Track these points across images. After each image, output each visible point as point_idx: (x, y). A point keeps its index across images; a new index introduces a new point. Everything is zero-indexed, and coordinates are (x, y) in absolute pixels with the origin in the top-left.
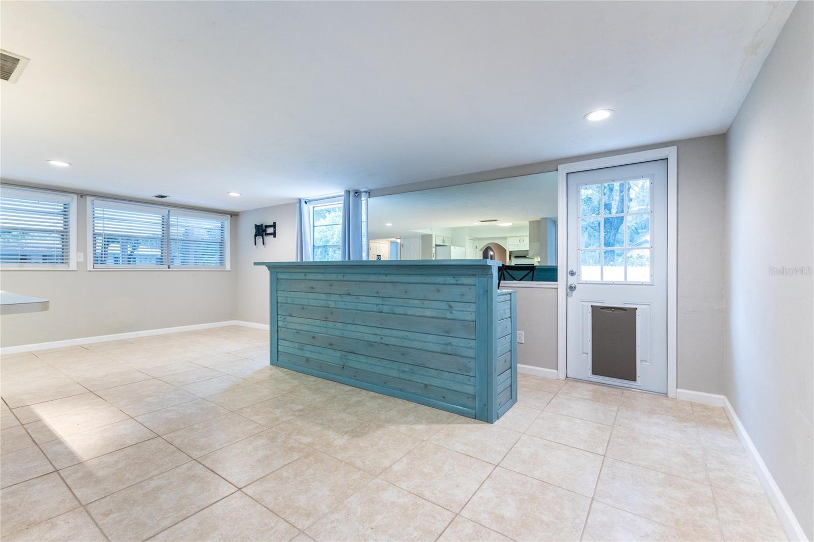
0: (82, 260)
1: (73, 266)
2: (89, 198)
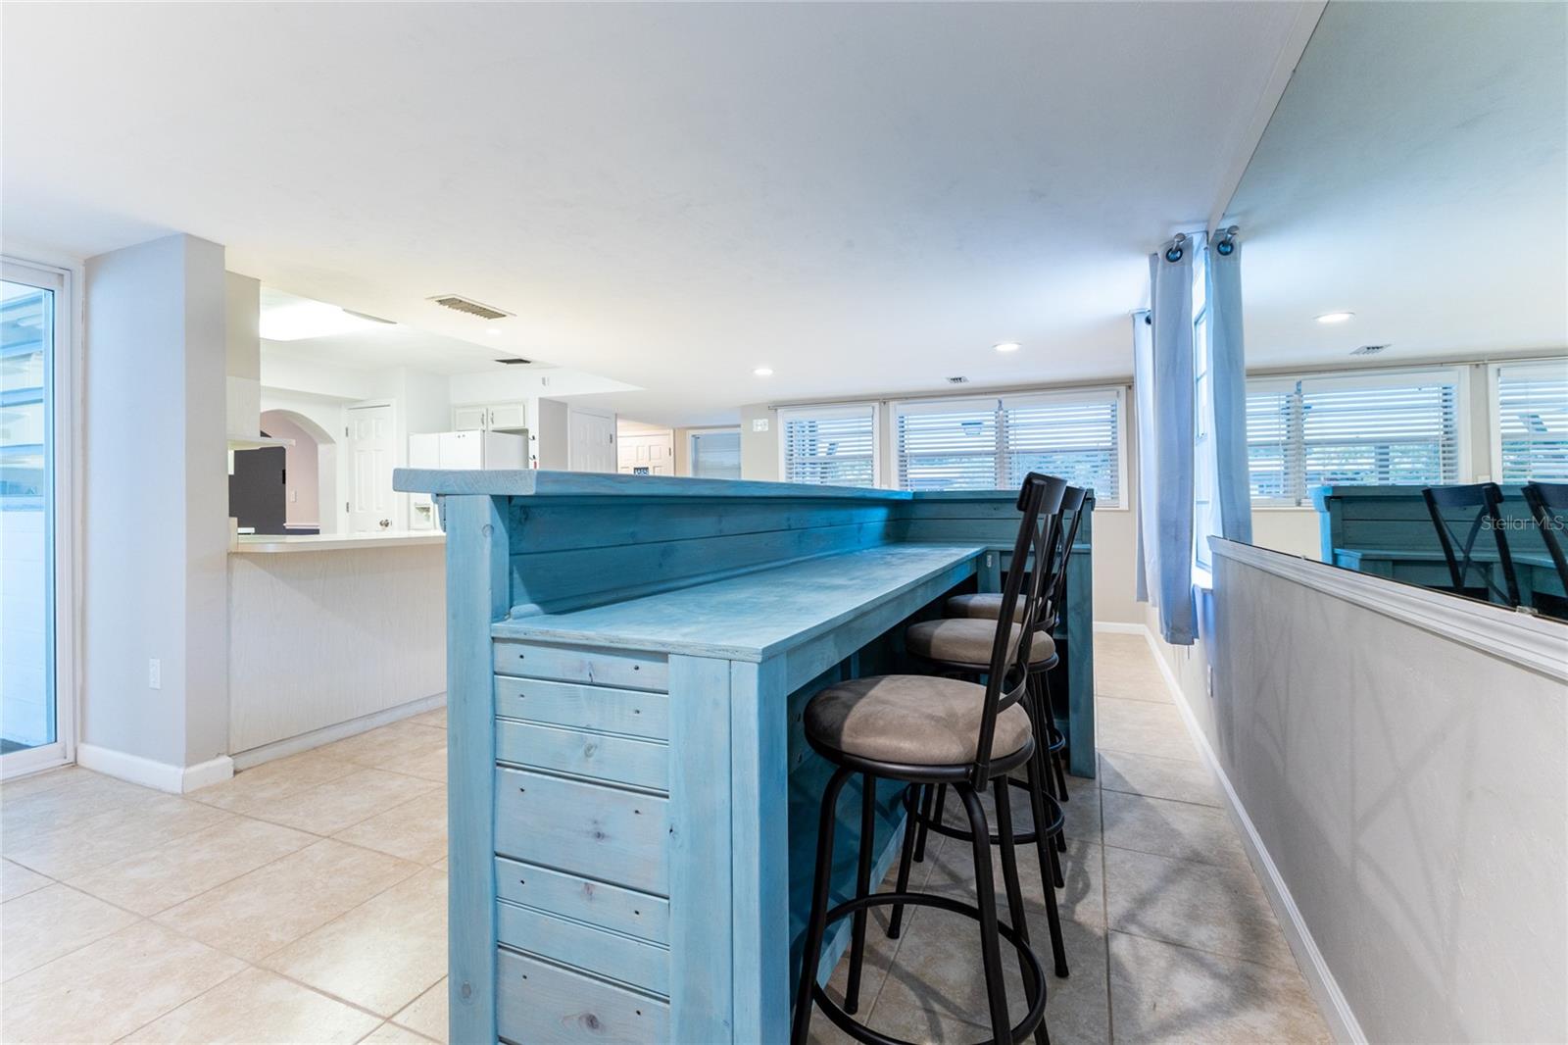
2: (892, 404)
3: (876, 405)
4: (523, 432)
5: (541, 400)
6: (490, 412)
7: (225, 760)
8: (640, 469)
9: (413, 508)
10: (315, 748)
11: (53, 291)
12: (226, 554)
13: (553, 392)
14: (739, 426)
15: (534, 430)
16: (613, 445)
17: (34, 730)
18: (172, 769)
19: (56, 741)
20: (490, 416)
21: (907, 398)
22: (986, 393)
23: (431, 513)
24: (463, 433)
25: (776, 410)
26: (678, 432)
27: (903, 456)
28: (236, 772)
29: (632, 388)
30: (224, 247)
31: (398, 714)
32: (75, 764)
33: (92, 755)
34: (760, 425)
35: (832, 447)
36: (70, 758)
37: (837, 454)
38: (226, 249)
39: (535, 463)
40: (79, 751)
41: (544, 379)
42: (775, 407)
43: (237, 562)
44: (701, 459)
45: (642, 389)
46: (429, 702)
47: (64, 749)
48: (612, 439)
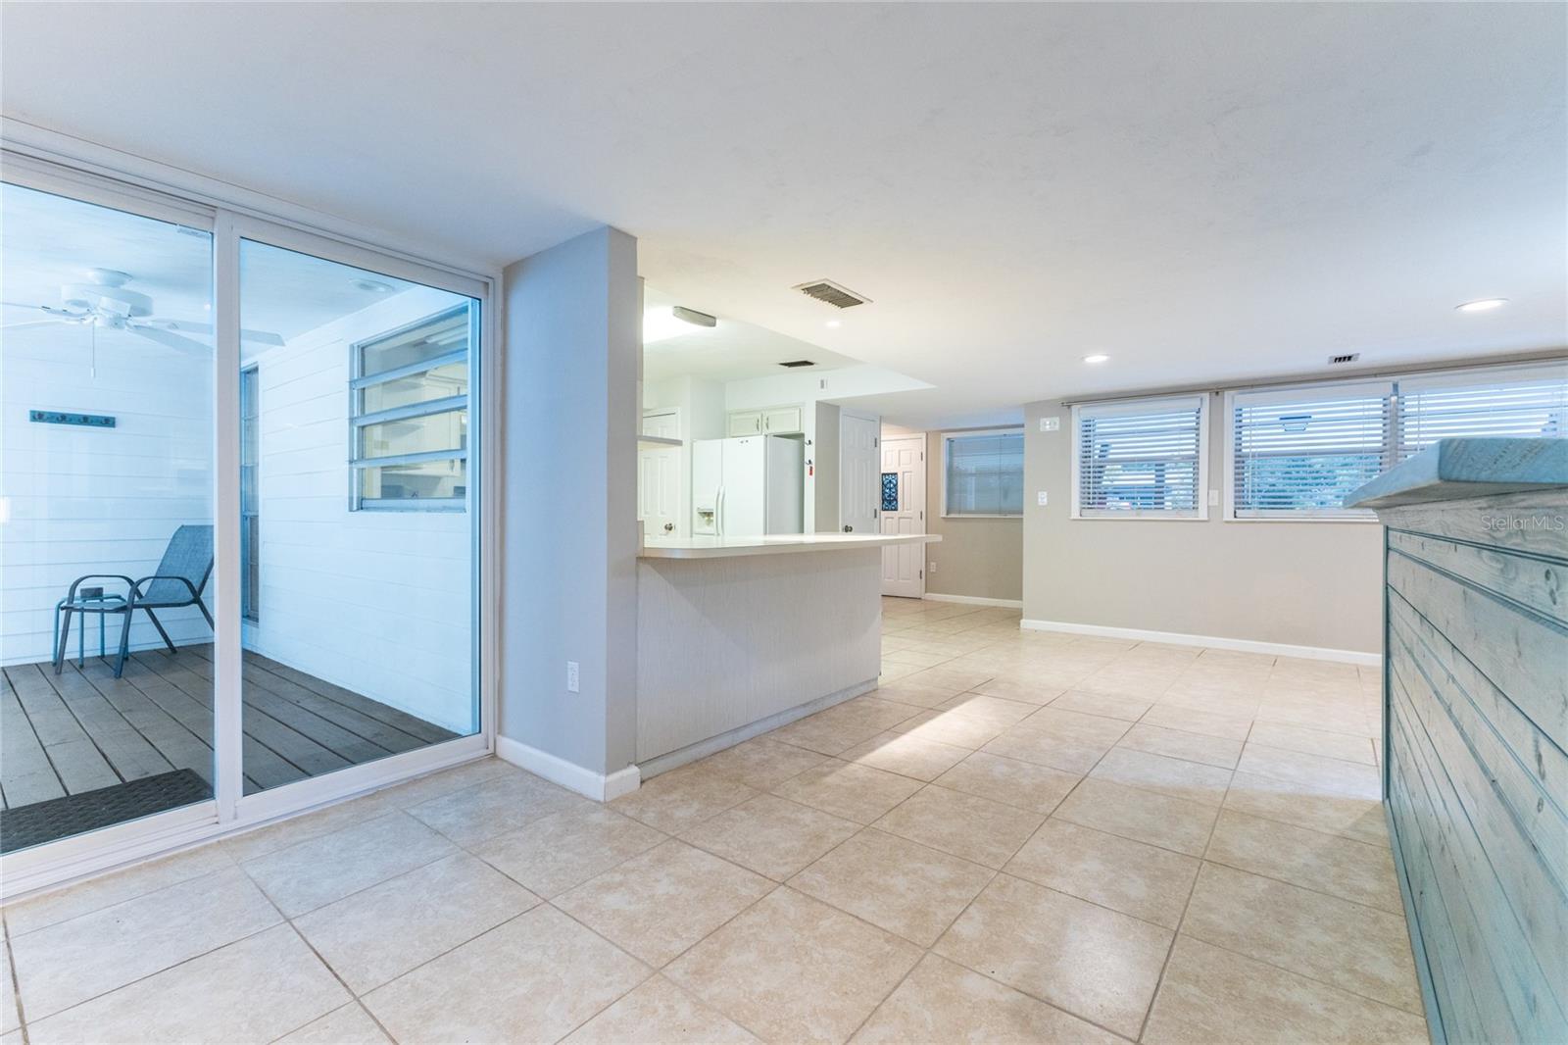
0: (1215, 503)
1: (1203, 514)
2: (1228, 394)
3: (1206, 396)
4: (799, 436)
5: (818, 403)
6: (765, 418)
7: (634, 770)
8: (888, 474)
9: (695, 513)
10: (697, 761)
11: (480, 300)
12: (635, 559)
13: (830, 395)
14: (1023, 426)
15: (810, 434)
16: (878, 448)
17: (458, 718)
18: (592, 775)
19: (480, 732)
20: (765, 421)
21: (1252, 386)
22: (1375, 375)
23: (714, 518)
24: (746, 439)
25: (1069, 407)
26: (931, 436)
27: (1240, 456)
28: (642, 782)
29: (926, 386)
30: (636, 239)
31: (757, 729)
32: (494, 756)
33: (512, 748)
34: (1049, 424)
35: (1105, 448)
36: (491, 750)
37: (1111, 457)
38: (638, 240)
39: (811, 468)
40: (498, 743)
41: (822, 382)
42: (1068, 403)
43: (644, 568)
44: (955, 464)
45: (934, 387)
46: (781, 717)
47: (487, 740)
48: (876, 443)
